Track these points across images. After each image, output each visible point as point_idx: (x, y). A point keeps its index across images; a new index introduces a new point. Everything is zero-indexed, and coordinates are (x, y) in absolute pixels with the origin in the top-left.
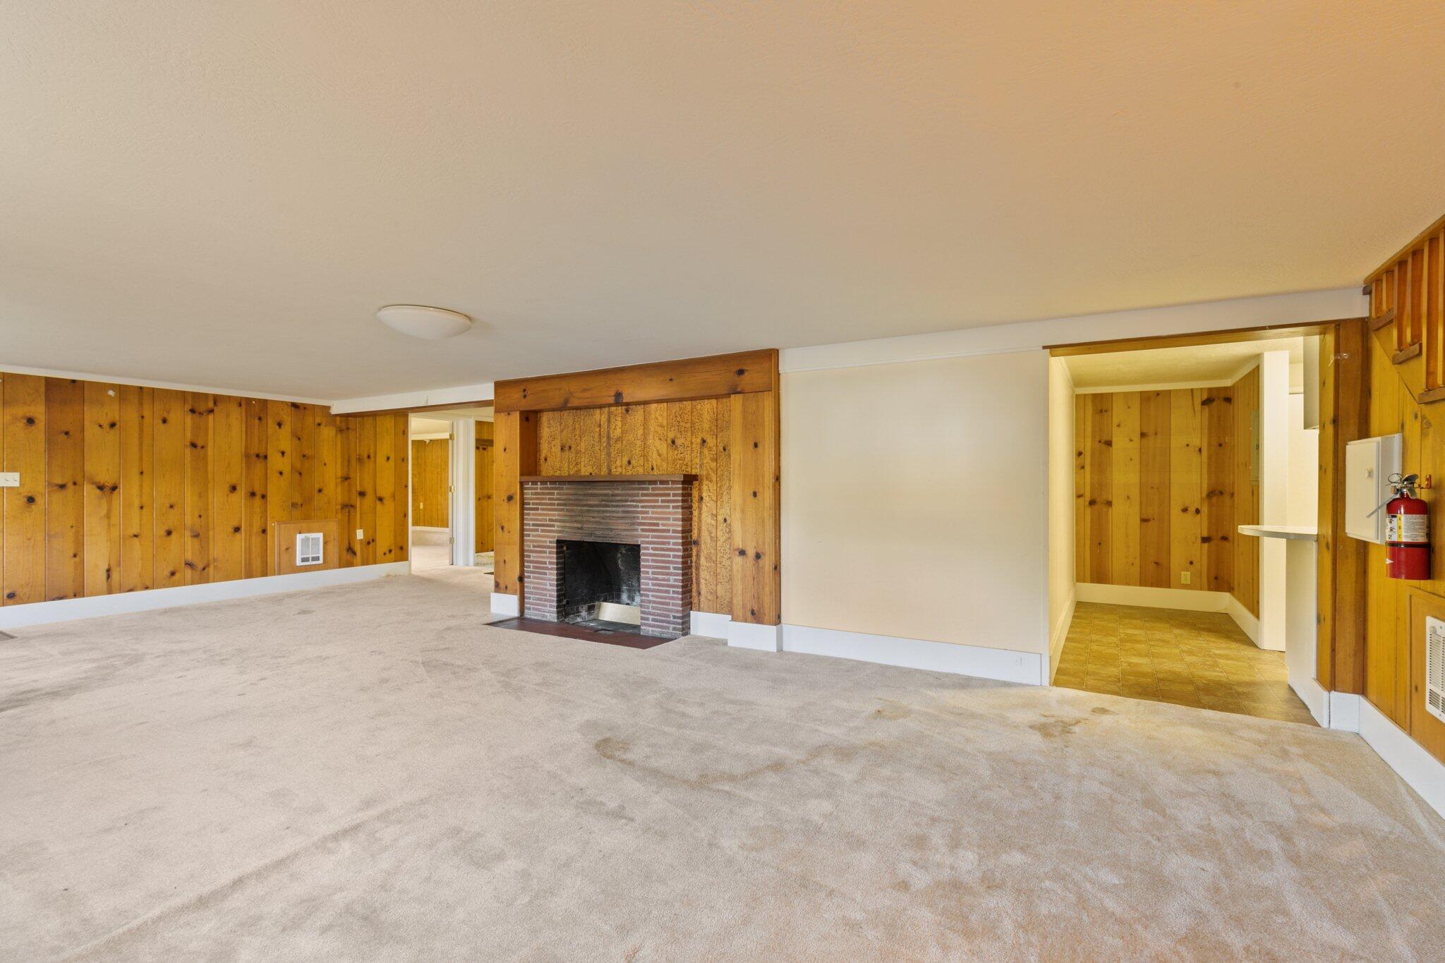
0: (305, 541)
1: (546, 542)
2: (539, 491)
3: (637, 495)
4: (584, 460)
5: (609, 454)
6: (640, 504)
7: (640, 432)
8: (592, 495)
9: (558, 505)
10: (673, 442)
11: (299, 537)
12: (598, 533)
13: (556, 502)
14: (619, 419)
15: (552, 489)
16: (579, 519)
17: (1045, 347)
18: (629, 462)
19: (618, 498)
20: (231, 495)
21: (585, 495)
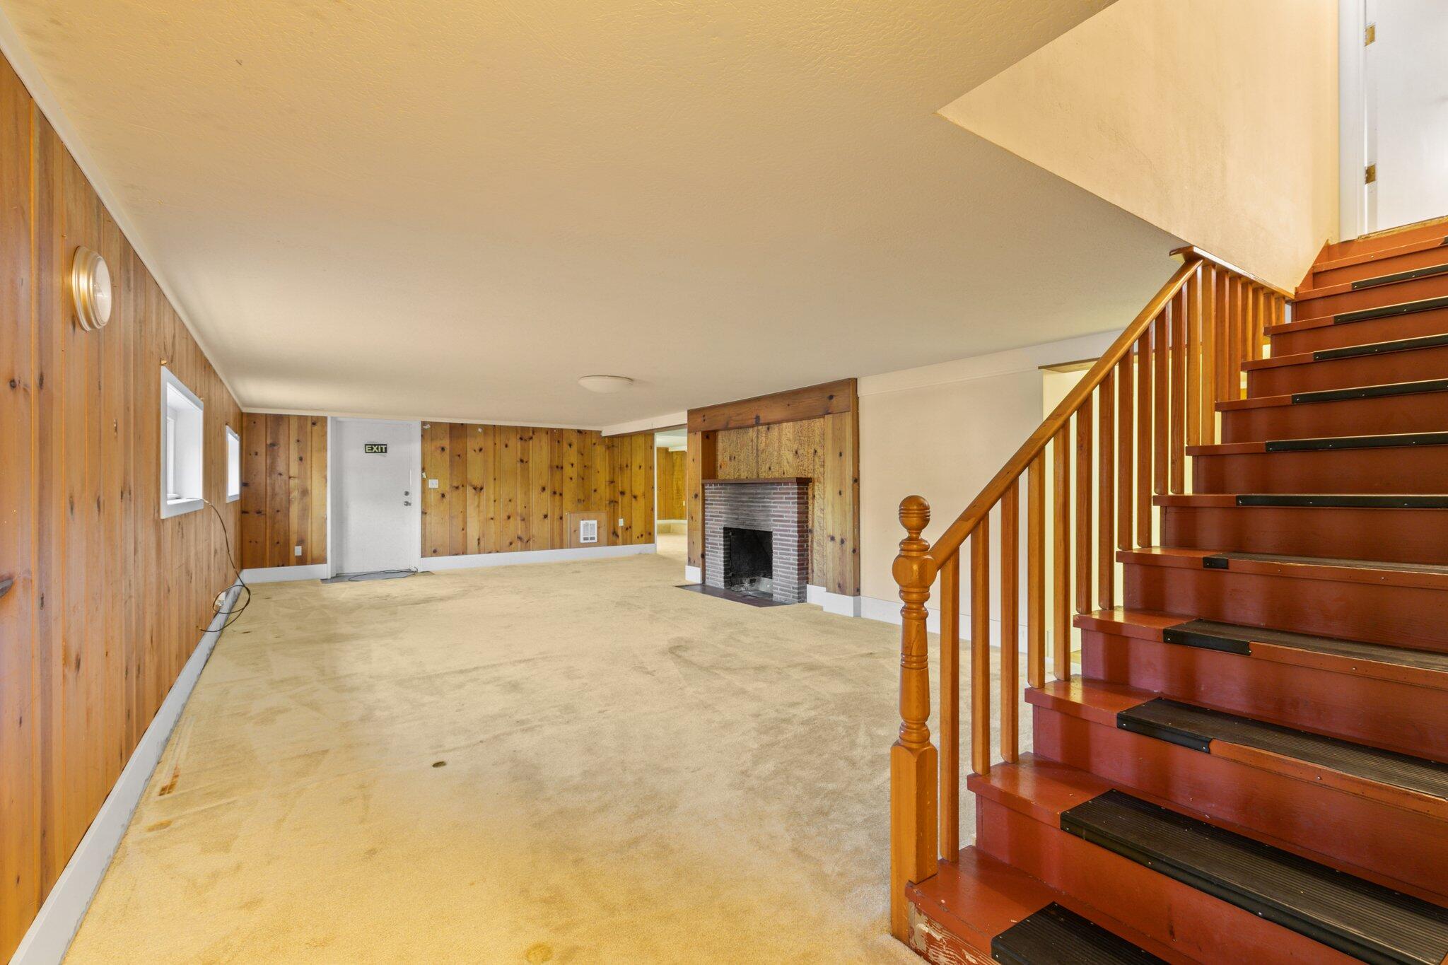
0: (586, 525)
1: (717, 528)
2: (713, 491)
3: (770, 494)
4: (743, 467)
5: (757, 462)
6: (773, 501)
7: (776, 445)
8: (744, 494)
9: (724, 501)
10: (796, 452)
11: (582, 523)
12: (748, 523)
13: (723, 499)
14: (764, 435)
15: (721, 489)
16: (736, 511)
17: (1040, 368)
18: (770, 468)
19: (759, 496)
20: (542, 494)
21: (739, 494)
